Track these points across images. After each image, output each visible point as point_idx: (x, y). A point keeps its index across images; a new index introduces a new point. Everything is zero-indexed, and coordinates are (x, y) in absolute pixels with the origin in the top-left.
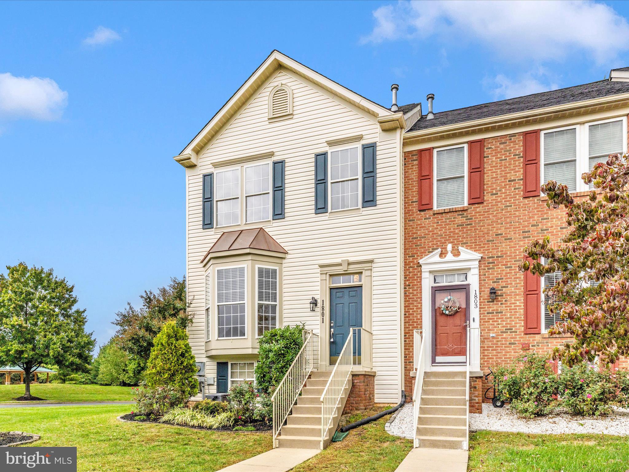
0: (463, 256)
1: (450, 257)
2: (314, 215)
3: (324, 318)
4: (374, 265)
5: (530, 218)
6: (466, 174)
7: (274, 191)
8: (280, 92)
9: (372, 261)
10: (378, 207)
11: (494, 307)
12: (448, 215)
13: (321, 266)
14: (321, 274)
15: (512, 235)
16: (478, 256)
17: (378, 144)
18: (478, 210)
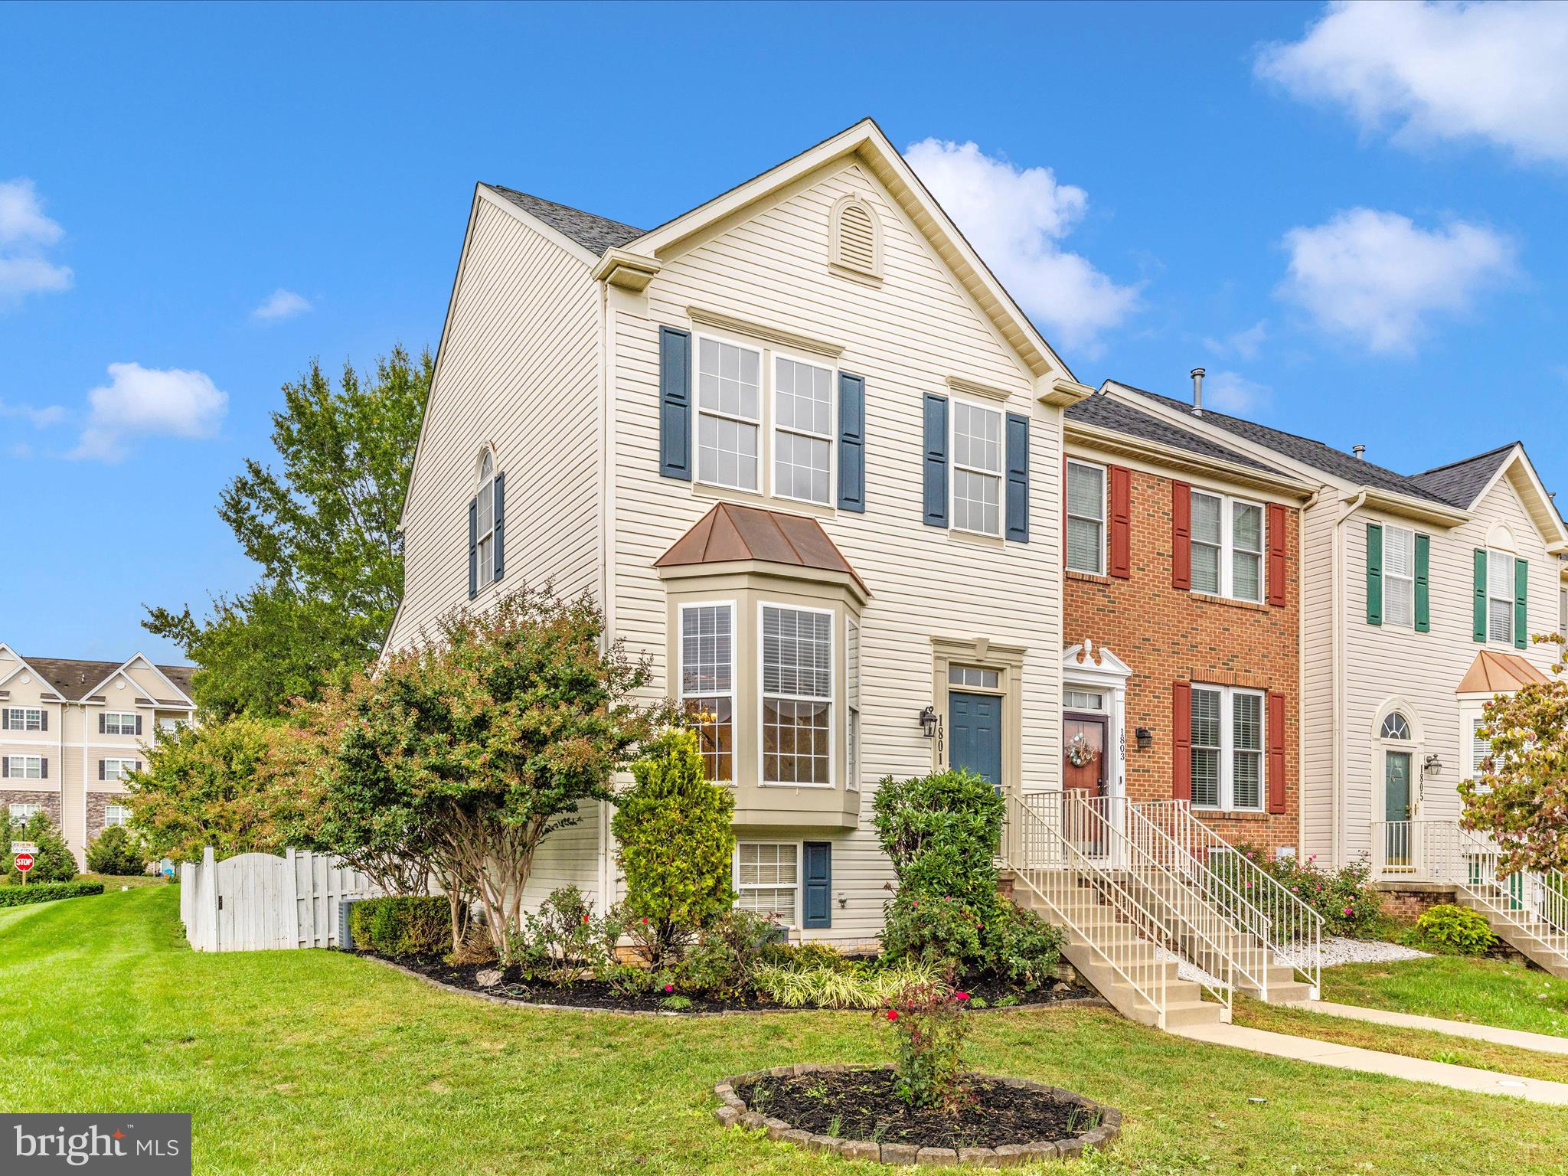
0: (1106, 666)
1: (1089, 663)
2: (921, 526)
3: (943, 753)
4: (1026, 660)
5: (1179, 622)
6: (1105, 520)
7: (843, 441)
8: (855, 213)
9: (1021, 651)
10: (1030, 546)
11: (1142, 761)
12: (1087, 586)
13: (937, 641)
14: (937, 658)
15: (1160, 645)
16: (1128, 671)
17: (1031, 423)
18: (1123, 589)
